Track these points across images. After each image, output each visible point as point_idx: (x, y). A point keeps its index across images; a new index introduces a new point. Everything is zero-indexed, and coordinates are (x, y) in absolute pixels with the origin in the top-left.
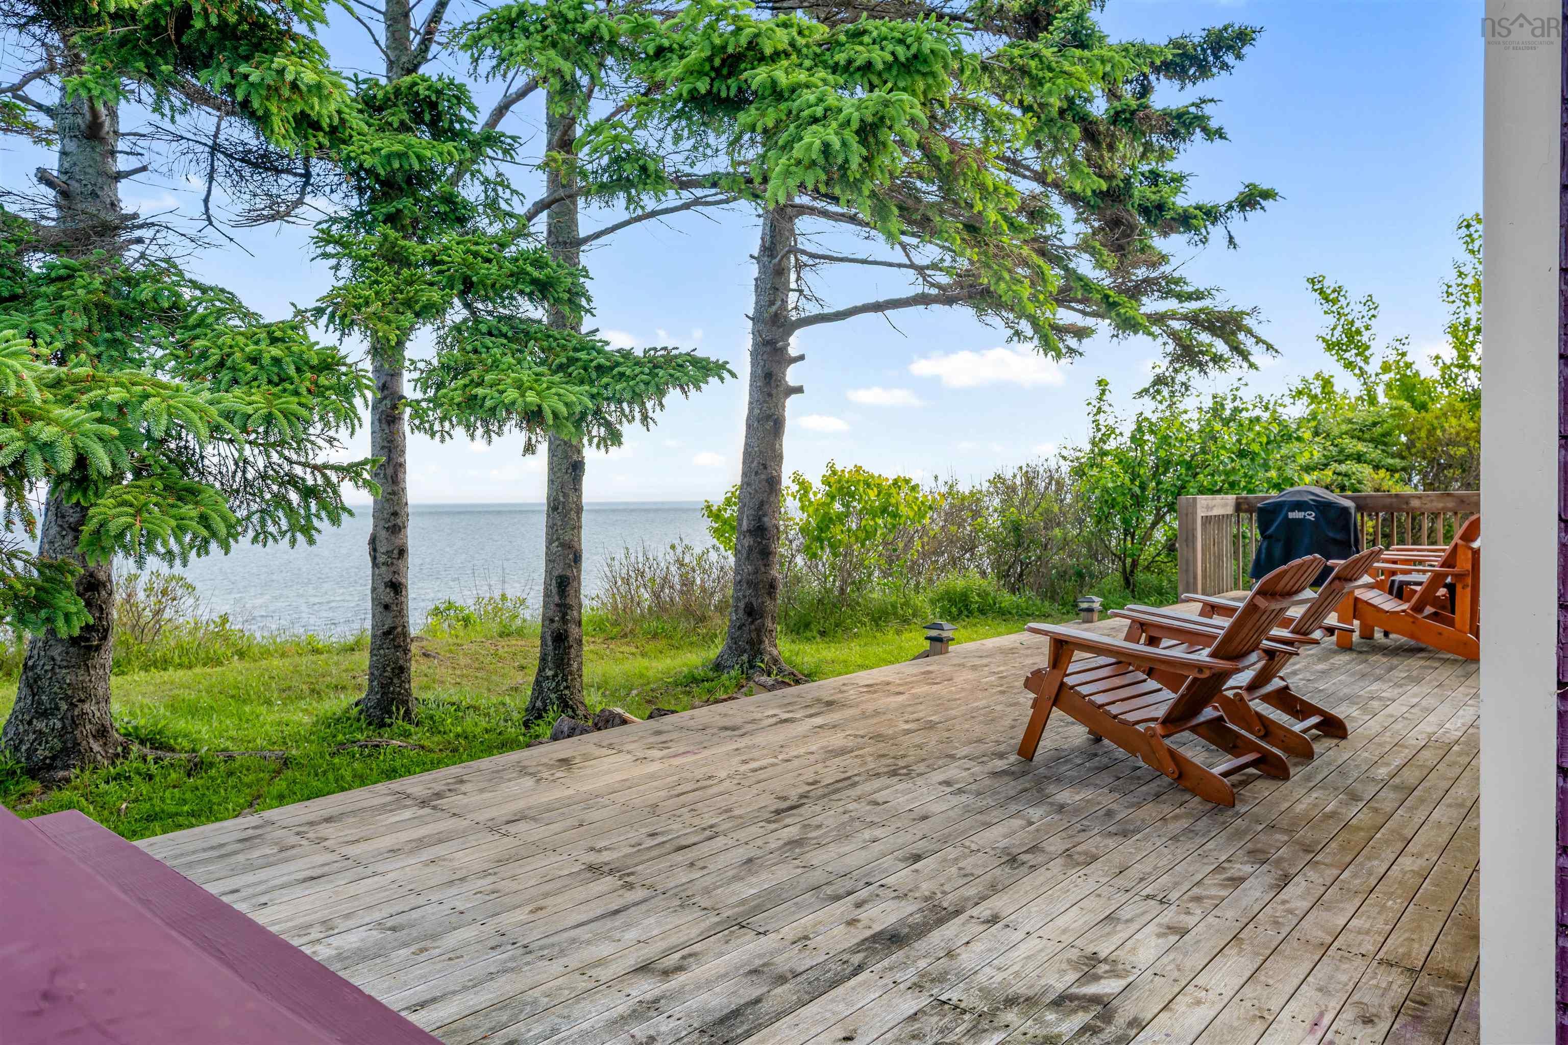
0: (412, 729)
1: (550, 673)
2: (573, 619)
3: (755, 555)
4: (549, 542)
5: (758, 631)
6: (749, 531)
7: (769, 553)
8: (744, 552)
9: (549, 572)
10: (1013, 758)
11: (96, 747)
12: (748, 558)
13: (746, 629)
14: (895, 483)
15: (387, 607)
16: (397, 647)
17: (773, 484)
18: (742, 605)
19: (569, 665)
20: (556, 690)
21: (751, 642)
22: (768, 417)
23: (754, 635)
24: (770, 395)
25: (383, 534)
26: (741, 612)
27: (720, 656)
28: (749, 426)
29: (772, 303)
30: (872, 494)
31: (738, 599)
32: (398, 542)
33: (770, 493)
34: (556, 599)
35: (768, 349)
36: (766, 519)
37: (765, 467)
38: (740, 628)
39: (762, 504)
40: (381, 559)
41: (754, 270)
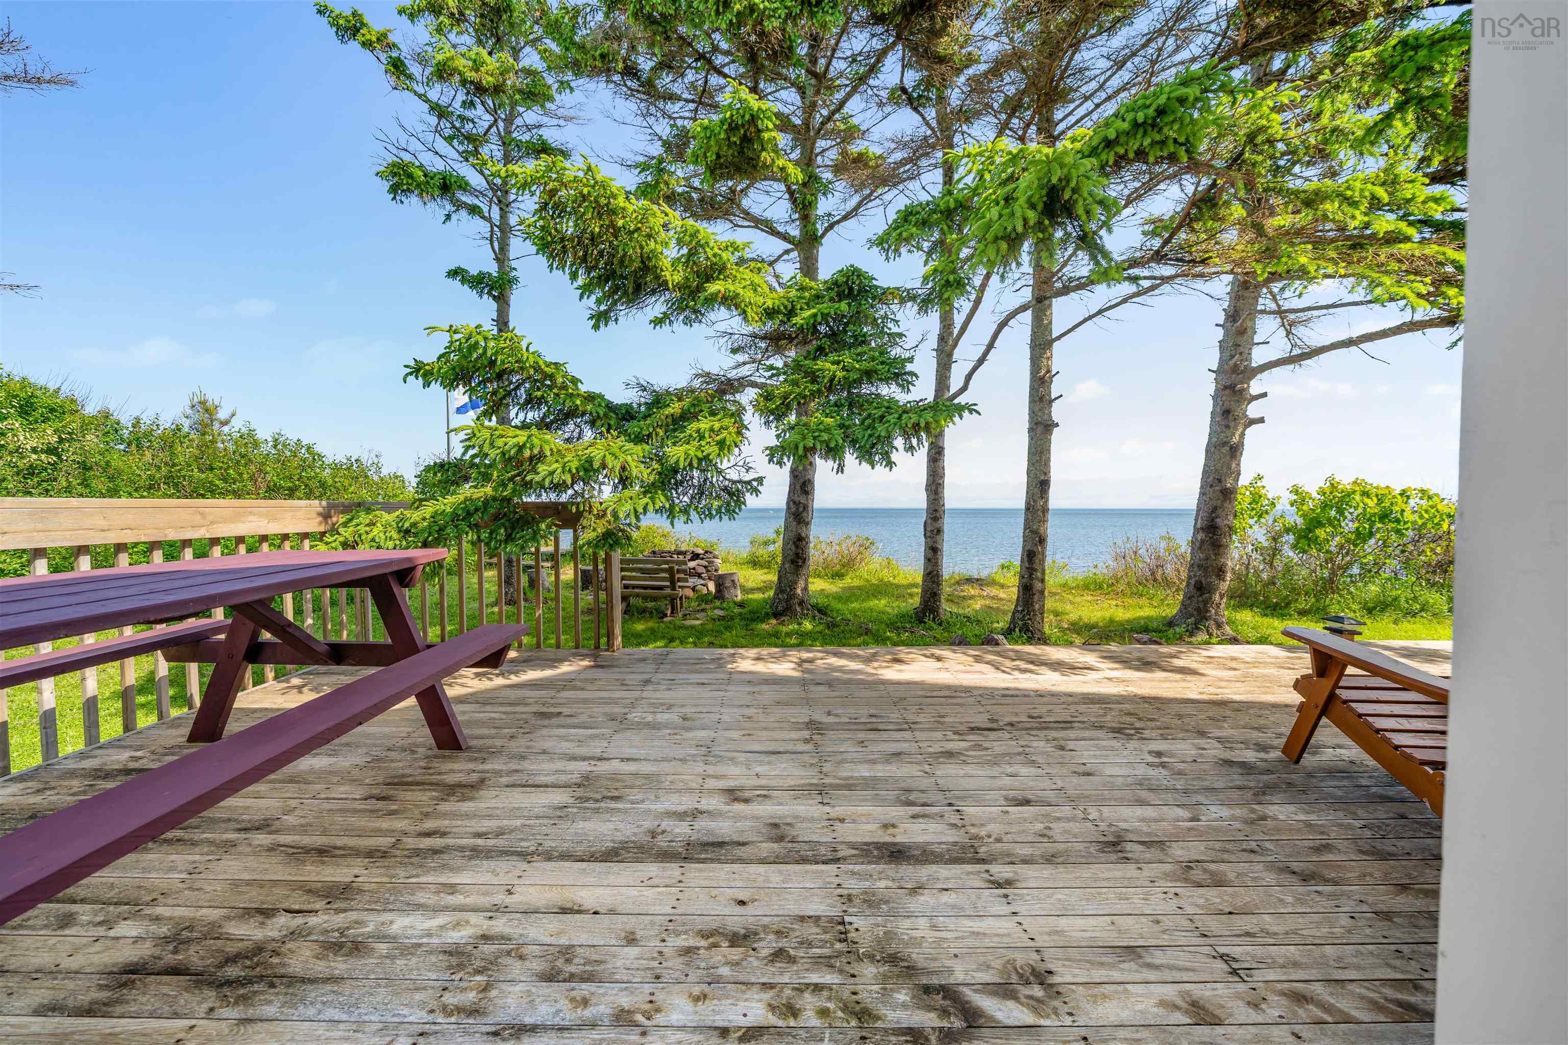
0: (935, 627)
1: (1020, 609)
2: (1037, 579)
3: (1206, 546)
4: (1025, 529)
5: (1206, 603)
6: (1202, 529)
7: (1220, 546)
8: (1198, 544)
9: (1024, 548)
10: (1276, 754)
11: (798, 609)
12: (1200, 548)
13: (1195, 600)
14: (1403, 493)
15: (929, 560)
16: (934, 582)
17: (1228, 494)
18: (1193, 582)
19: (1032, 605)
20: (1022, 619)
21: (1198, 610)
22: (1224, 444)
23: (1201, 605)
24: (1228, 427)
25: (929, 521)
26: (1191, 587)
27: (1174, 616)
28: (1207, 451)
29: (1232, 357)
30: (1371, 503)
31: (1189, 578)
32: (937, 526)
33: (1225, 500)
34: (1027, 565)
35: (1227, 392)
36: (1218, 520)
37: (1220, 481)
38: (1190, 598)
39: (1215, 509)
40: (928, 534)
41: (1220, 333)
